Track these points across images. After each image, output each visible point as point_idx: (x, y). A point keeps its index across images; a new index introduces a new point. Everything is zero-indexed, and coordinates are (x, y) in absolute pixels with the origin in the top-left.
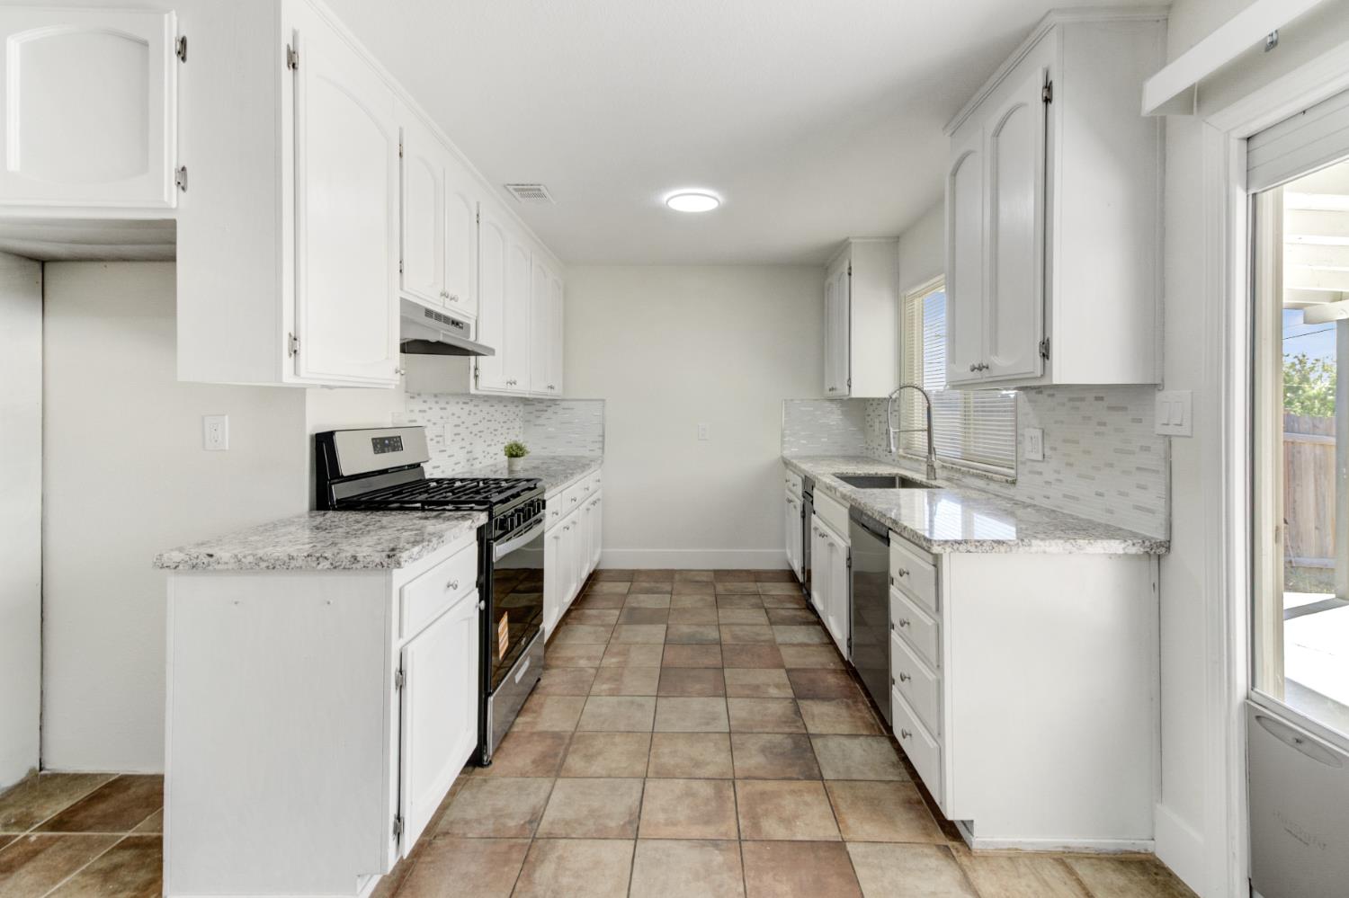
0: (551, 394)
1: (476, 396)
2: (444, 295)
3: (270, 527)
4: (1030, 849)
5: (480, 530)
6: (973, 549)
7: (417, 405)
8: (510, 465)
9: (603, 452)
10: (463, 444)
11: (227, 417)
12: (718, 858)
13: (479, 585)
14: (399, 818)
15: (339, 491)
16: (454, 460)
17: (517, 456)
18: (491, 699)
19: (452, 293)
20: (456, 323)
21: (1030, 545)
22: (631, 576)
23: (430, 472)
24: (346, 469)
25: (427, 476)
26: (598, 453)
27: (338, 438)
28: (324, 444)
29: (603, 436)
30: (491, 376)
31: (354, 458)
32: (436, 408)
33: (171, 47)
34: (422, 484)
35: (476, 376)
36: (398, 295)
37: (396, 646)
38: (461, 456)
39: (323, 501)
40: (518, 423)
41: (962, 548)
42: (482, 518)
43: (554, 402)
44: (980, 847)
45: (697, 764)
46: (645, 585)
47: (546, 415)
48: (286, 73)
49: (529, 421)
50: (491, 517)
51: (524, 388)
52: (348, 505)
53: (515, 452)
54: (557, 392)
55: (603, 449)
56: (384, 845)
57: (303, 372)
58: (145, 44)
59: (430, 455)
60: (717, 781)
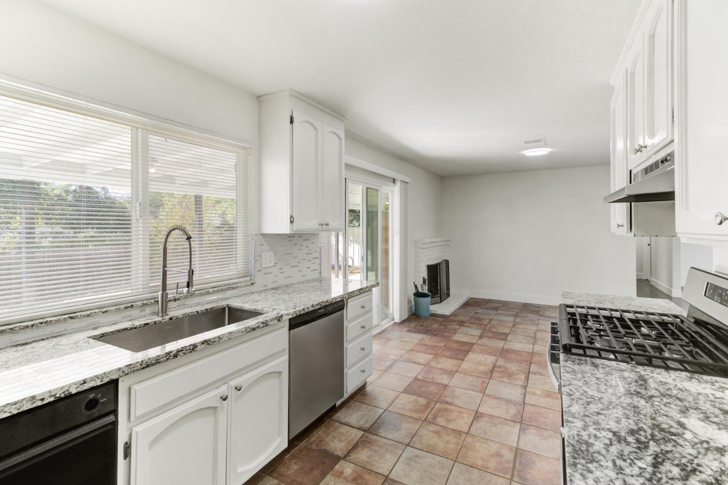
12: (448, 400)
45: (437, 433)
60: (433, 422)
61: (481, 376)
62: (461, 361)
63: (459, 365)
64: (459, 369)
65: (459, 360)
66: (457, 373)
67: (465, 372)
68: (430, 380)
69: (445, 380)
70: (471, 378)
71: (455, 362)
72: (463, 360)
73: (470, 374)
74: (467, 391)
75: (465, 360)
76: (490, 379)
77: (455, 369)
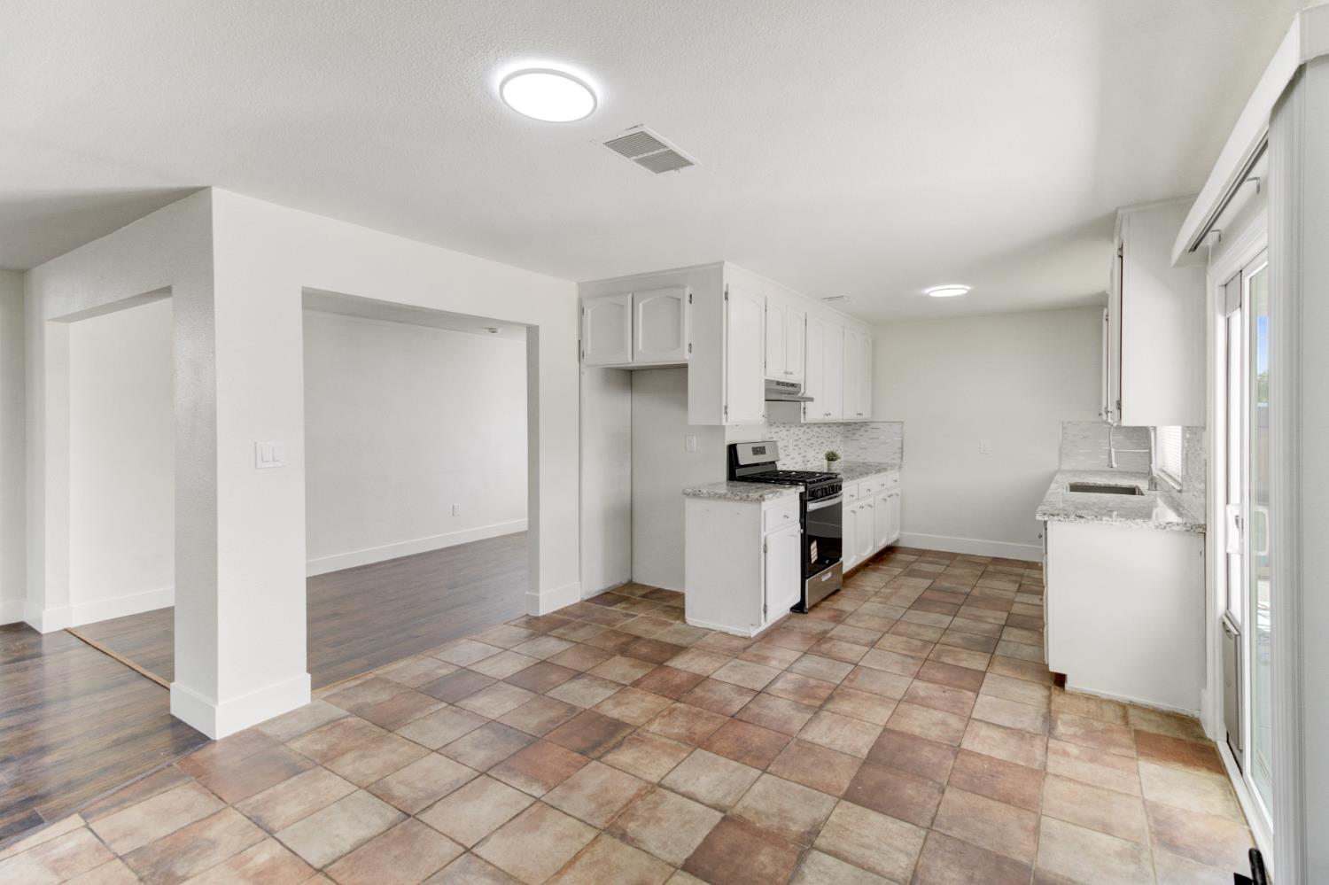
0: (859, 419)
1: (805, 424)
2: (786, 373)
3: (715, 485)
4: (1105, 697)
5: (801, 494)
6: (1062, 519)
7: (774, 429)
8: (829, 466)
9: (902, 461)
10: (800, 451)
11: (695, 438)
12: (910, 661)
13: (801, 522)
14: (765, 605)
15: (739, 472)
16: (794, 461)
17: (832, 460)
18: (807, 581)
19: (788, 371)
20: (793, 385)
21: (1101, 520)
22: (921, 553)
23: (780, 467)
24: (742, 462)
25: (779, 469)
26: (897, 461)
27: (738, 447)
28: (732, 449)
29: (902, 448)
30: (814, 412)
31: (745, 457)
32: (784, 430)
33: (687, 298)
34: (776, 473)
35: (804, 413)
36: (764, 378)
37: (763, 534)
38: (799, 459)
39: (732, 477)
40: (839, 438)
41: (1056, 518)
42: (802, 489)
43: (865, 424)
44: (1070, 689)
45: (918, 635)
46: (931, 559)
47: (859, 433)
48: (724, 302)
49: (847, 437)
50: (806, 488)
51: (836, 416)
52: (744, 479)
53: (831, 457)
54: (866, 416)
55: (902, 458)
56: (760, 614)
57: (729, 420)
58: (679, 300)
59: (780, 457)
60: (926, 642)
61: (851, 691)
62: (891, 726)
63: (895, 716)
64: (894, 706)
65: (894, 732)
66: (899, 698)
67: (883, 699)
68: (947, 687)
69: (921, 688)
70: (874, 687)
71: (905, 725)
72: (886, 730)
73: (874, 696)
74: (883, 669)
75: (880, 730)
76: (838, 685)
77: (903, 706)
